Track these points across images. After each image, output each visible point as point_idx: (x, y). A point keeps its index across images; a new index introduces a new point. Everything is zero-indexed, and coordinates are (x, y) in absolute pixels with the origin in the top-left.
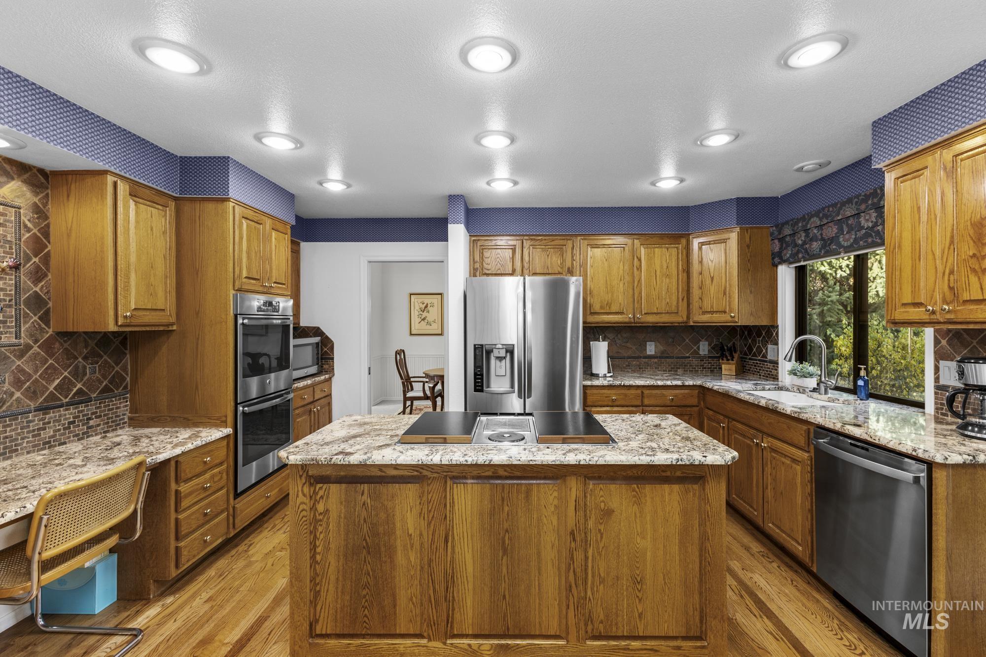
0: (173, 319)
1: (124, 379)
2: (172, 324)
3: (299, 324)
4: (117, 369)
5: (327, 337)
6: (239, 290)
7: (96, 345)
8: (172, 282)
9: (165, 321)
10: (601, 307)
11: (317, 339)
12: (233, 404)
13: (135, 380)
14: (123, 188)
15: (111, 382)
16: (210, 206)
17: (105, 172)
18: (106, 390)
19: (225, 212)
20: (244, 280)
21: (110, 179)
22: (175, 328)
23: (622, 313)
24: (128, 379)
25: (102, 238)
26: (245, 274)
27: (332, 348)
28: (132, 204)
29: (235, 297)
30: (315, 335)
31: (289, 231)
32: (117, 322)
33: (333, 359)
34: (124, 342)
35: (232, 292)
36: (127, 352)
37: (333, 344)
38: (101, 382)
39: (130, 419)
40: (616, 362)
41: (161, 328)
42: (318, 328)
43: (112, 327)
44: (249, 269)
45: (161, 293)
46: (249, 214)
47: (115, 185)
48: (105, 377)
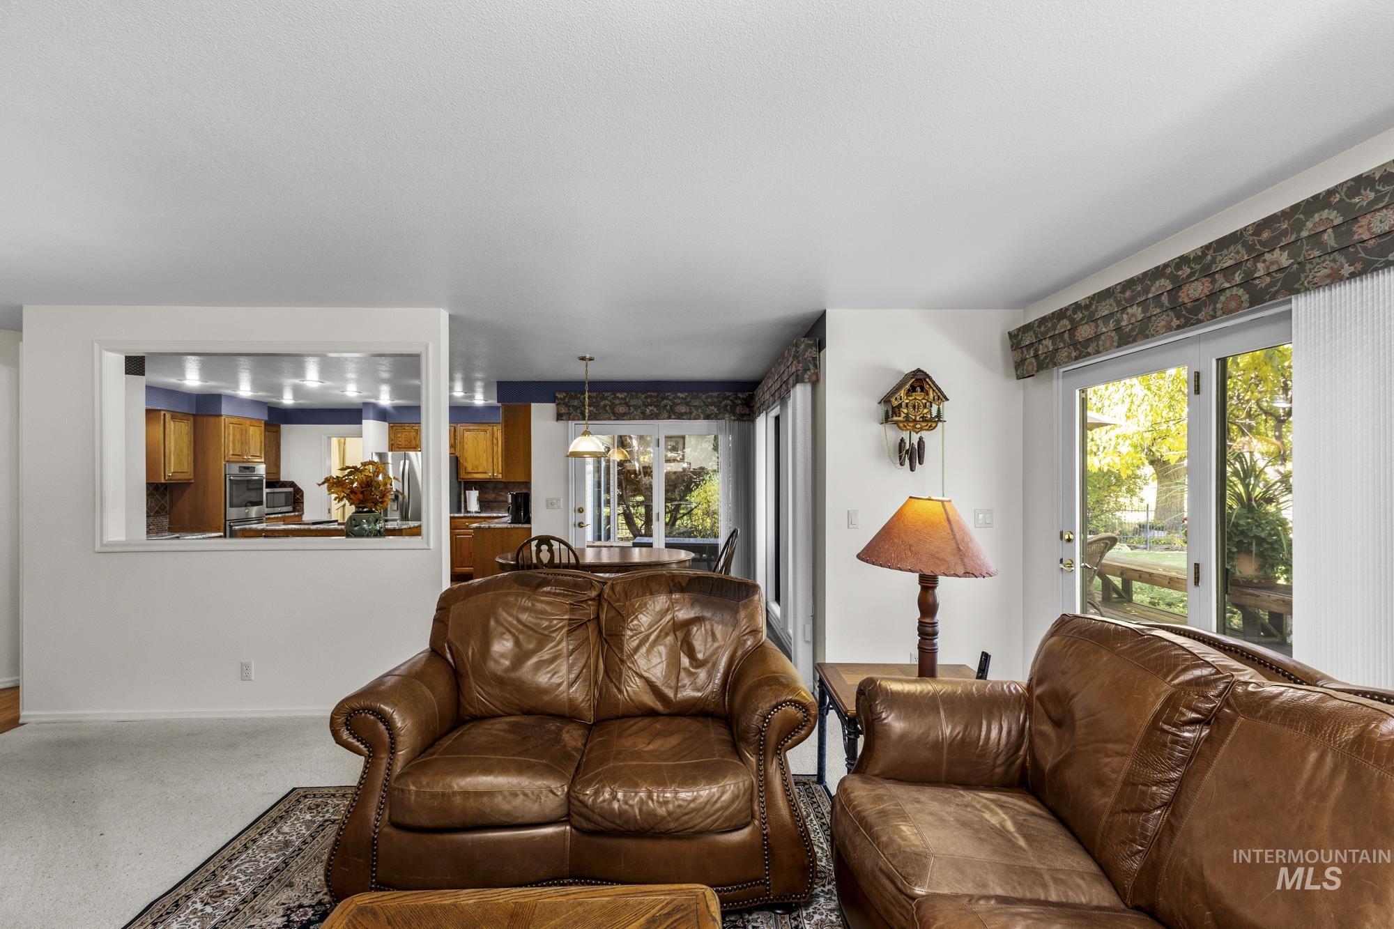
0: (192, 477)
1: (165, 507)
2: (191, 479)
3: (279, 479)
4: (163, 502)
5: (299, 489)
6: (228, 461)
7: (153, 489)
8: (191, 458)
9: (187, 477)
10: (473, 469)
11: (291, 490)
12: (223, 521)
13: (171, 508)
14: (168, 416)
15: (160, 508)
16: (211, 419)
17: (160, 410)
18: (157, 512)
19: (220, 422)
20: (231, 456)
21: (162, 413)
22: (193, 481)
23: (486, 473)
24: (168, 508)
25: (159, 440)
26: (231, 452)
27: (302, 496)
28: (172, 423)
29: (225, 465)
30: (290, 487)
31: (263, 425)
32: (165, 477)
33: (303, 503)
34: (166, 489)
35: (223, 463)
36: (167, 494)
37: (303, 493)
38: (155, 508)
39: (169, 528)
40: (484, 504)
41: (185, 482)
42: (293, 482)
43: (163, 481)
44: (234, 450)
45: (186, 464)
46: (234, 420)
47: (164, 415)
48: (157, 505)
